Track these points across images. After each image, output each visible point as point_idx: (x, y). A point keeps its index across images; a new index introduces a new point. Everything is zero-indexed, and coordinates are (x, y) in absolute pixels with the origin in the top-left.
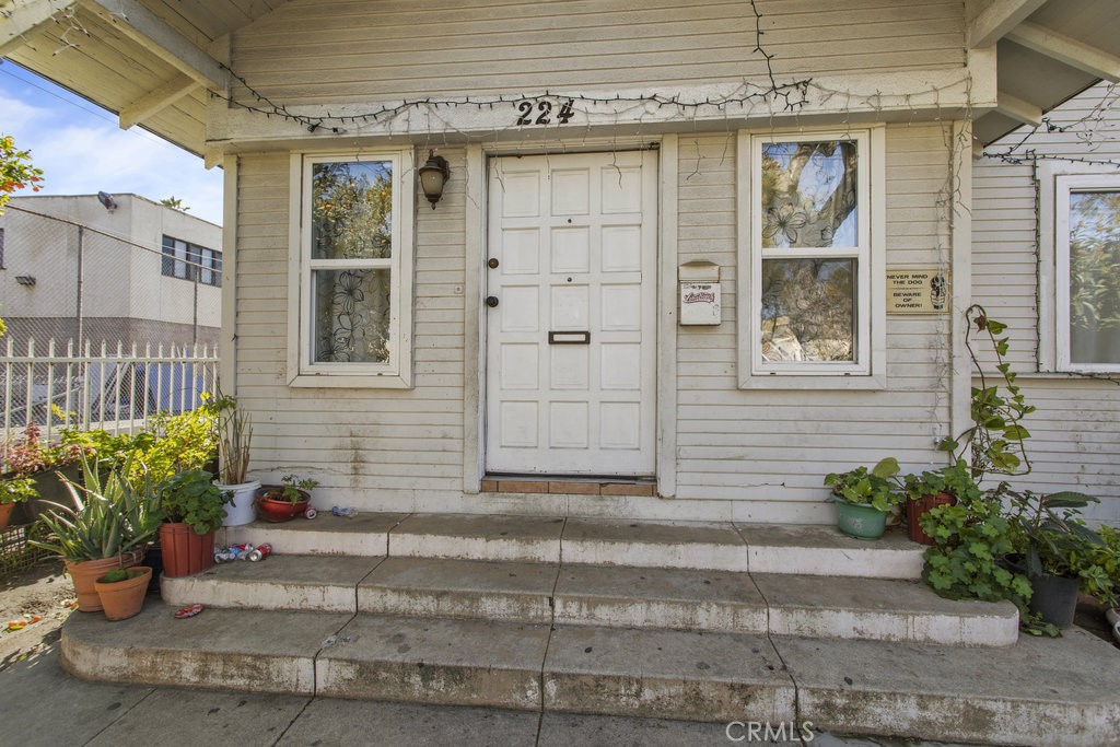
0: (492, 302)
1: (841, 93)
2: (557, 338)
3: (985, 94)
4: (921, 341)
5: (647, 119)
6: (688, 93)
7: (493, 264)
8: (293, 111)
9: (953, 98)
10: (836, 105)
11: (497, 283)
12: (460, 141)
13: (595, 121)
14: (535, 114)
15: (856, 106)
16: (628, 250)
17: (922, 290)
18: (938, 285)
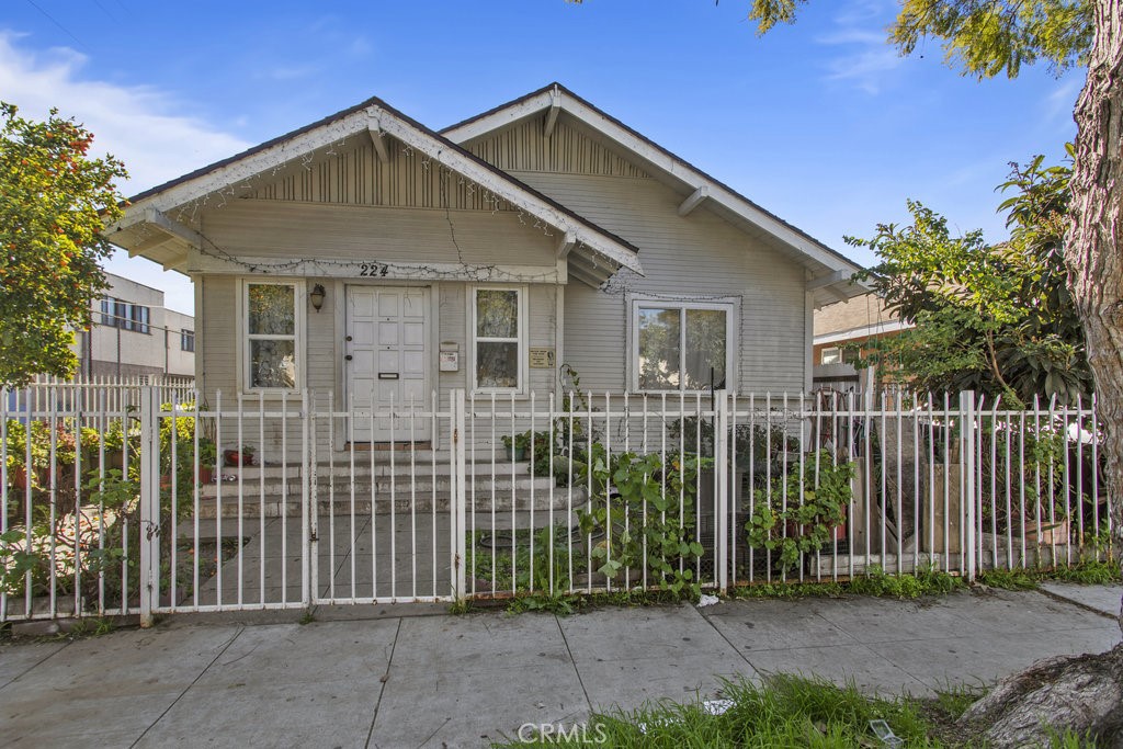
0: (349, 358)
1: (507, 273)
2: (382, 376)
3: (563, 278)
4: (544, 379)
5: (422, 277)
6: (440, 267)
7: (349, 339)
8: (241, 259)
9: (551, 279)
10: (504, 278)
11: (351, 348)
12: (332, 280)
13: (398, 276)
14: (369, 271)
15: (512, 279)
16: (416, 334)
17: (544, 357)
18: (551, 355)
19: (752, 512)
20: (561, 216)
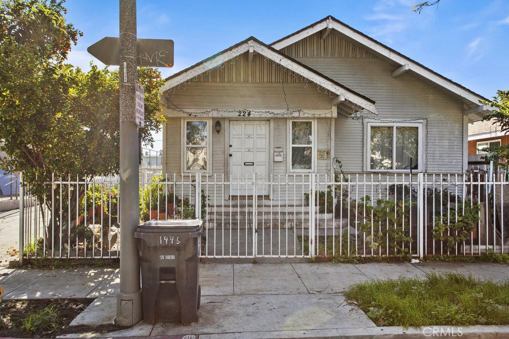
0: (231, 155)
1: (307, 113)
2: (246, 164)
3: (335, 115)
4: (325, 165)
5: (267, 116)
6: (276, 111)
7: (231, 146)
8: (185, 110)
9: (329, 115)
10: (306, 115)
11: (232, 151)
12: (224, 119)
13: (256, 116)
14: (242, 114)
15: (310, 116)
16: (263, 143)
17: (325, 154)
18: (328, 153)
19: (434, 225)
20: (337, 87)
